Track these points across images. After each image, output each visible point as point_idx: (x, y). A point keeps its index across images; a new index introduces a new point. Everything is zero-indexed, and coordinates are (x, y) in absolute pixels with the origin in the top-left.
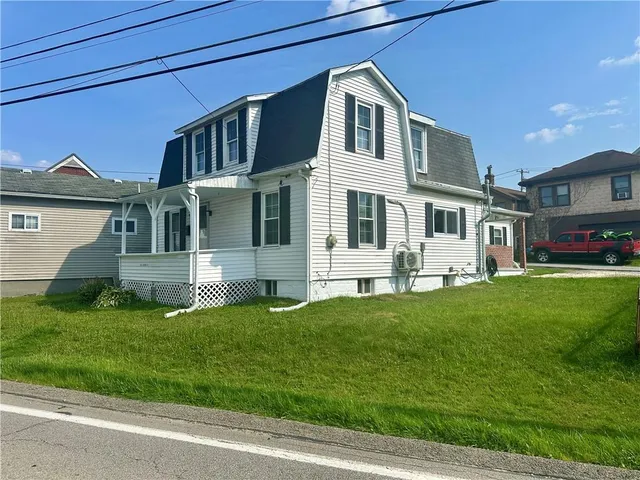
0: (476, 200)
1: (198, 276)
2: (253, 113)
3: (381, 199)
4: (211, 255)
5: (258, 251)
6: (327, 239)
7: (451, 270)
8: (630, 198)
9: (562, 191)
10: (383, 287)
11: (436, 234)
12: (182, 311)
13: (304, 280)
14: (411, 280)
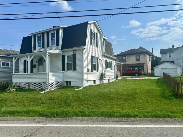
0: (114, 59)
1: (49, 80)
2: (61, 31)
3: (97, 58)
4: (52, 74)
5: (64, 73)
6: (87, 69)
7: (110, 77)
8: (140, 60)
9: (124, 58)
10: (98, 83)
11: (107, 68)
12: (45, 91)
13: (82, 81)
14: (103, 80)
